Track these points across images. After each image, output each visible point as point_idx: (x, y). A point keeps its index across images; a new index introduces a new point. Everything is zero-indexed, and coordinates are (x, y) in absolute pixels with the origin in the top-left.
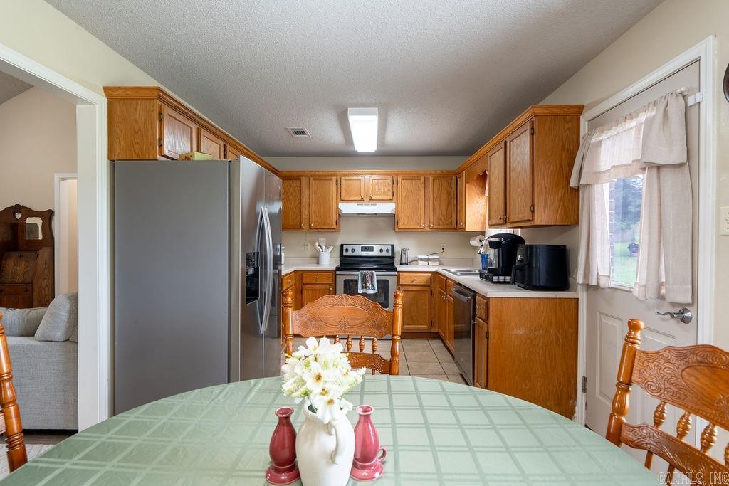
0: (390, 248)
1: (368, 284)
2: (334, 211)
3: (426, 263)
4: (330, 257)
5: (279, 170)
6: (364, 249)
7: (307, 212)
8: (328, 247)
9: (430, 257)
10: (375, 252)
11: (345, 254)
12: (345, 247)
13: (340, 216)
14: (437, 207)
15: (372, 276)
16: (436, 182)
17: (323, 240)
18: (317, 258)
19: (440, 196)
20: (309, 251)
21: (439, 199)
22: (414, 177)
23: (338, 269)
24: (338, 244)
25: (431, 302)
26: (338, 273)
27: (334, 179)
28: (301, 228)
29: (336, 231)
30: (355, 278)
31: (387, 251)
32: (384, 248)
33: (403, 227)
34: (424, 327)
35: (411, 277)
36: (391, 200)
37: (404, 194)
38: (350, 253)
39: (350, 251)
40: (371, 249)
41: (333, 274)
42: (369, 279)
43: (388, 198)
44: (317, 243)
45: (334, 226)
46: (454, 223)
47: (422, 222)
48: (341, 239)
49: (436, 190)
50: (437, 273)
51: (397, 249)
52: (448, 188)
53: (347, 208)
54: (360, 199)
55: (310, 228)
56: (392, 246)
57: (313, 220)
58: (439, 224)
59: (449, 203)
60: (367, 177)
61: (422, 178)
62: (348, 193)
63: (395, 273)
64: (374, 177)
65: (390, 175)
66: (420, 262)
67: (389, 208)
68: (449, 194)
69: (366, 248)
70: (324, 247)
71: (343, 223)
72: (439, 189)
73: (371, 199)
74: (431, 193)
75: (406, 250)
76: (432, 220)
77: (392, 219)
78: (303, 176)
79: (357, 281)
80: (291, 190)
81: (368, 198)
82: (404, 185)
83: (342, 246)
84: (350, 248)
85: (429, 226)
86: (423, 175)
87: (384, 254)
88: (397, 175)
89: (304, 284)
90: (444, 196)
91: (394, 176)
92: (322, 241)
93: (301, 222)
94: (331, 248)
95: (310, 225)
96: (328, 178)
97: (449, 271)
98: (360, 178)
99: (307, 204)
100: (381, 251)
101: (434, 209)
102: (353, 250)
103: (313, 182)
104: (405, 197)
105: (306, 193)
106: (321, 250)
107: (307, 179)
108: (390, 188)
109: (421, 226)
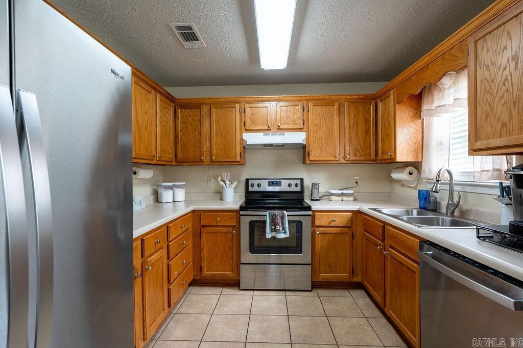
0: (299, 182)
1: (278, 227)
2: (238, 143)
3: (340, 198)
4: (235, 192)
5: (176, 97)
6: (271, 184)
7: (208, 144)
8: (231, 182)
9: (345, 192)
10: (284, 187)
11: (250, 189)
12: (250, 182)
13: (245, 148)
14: (353, 135)
15: (283, 217)
16: (352, 107)
17: (226, 174)
18: (220, 194)
19: (357, 123)
20: (212, 186)
21: (355, 126)
22: (327, 103)
23: (242, 208)
24: (244, 178)
25: (352, 246)
26: (242, 213)
27: (238, 106)
28: (201, 161)
29: (240, 164)
30: (261, 219)
31: (296, 185)
32: (293, 182)
33: (315, 158)
34: (344, 276)
35: (328, 216)
36: (300, 129)
37: (316, 122)
38: (256, 189)
39: (256, 186)
40: (278, 184)
41: (237, 214)
42: (279, 220)
43: (297, 127)
44: (220, 178)
45: (238, 159)
46: (373, 153)
47: (337, 152)
48: (246, 173)
49: (352, 116)
50: (358, 212)
51: (308, 183)
52: (365, 114)
53: (252, 138)
54: (267, 128)
55: (211, 161)
56: (302, 180)
57: (214, 152)
58: (356, 155)
59: (367, 131)
60: (274, 104)
61: (337, 103)
62: (253, 122)
63: (310, 213)
64: (282, 103)
65: (300, 101)
66: (333, 198)
67: (299, 138)
68: (367, 121)
69: (273, 182)
70: (228, 183)
71: (248, 156)
72: (355, 116)
73: (279, 129)
74: (346, 120)
75: (318, 184)
76: (347, 150)
77: (302, 151)
78: (203, 104)
79: (265, 222)
80: (190, 119)
81: (276, 127)
82: (316, 112)
83: (247, 180)
84: (256, 182)
85: (345, 157)
86: (337, 100)
87: (293, 189)
88: (308, 101)
89: (204, 226)
90: (361, 123)
91: (305, 102)
92: (227, 176)
93: (201, 155)
94: (235, 183)
95: (211, 157)
96: (231, 106)
97: (379, 211)
98: (266, 104)
99: (208, 135)
100: (290, 185)
101: (350, 138)
102: (259, 185)
103: (214, 110)
104: (317, 125)
105: (206, 123)
106: (224, 185)
107: (208, 107)
108: (300, 114)
109: (335, 157)
